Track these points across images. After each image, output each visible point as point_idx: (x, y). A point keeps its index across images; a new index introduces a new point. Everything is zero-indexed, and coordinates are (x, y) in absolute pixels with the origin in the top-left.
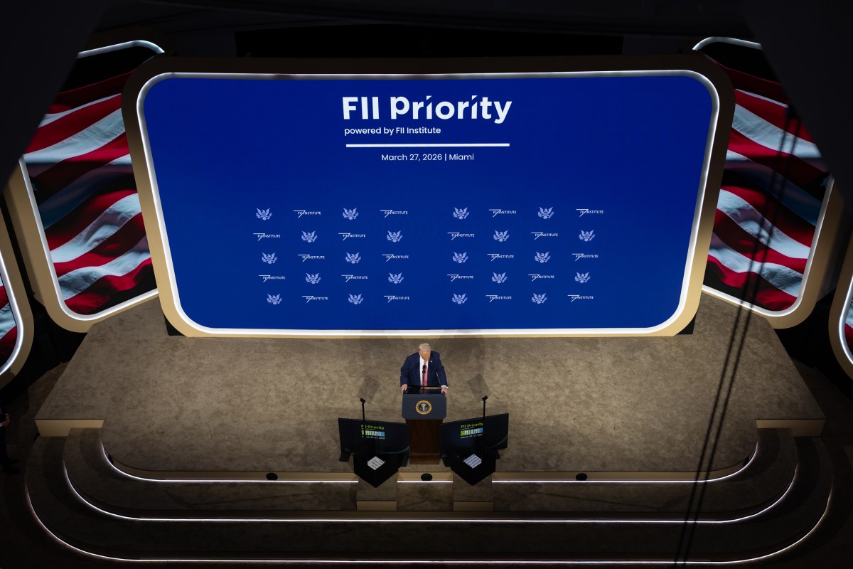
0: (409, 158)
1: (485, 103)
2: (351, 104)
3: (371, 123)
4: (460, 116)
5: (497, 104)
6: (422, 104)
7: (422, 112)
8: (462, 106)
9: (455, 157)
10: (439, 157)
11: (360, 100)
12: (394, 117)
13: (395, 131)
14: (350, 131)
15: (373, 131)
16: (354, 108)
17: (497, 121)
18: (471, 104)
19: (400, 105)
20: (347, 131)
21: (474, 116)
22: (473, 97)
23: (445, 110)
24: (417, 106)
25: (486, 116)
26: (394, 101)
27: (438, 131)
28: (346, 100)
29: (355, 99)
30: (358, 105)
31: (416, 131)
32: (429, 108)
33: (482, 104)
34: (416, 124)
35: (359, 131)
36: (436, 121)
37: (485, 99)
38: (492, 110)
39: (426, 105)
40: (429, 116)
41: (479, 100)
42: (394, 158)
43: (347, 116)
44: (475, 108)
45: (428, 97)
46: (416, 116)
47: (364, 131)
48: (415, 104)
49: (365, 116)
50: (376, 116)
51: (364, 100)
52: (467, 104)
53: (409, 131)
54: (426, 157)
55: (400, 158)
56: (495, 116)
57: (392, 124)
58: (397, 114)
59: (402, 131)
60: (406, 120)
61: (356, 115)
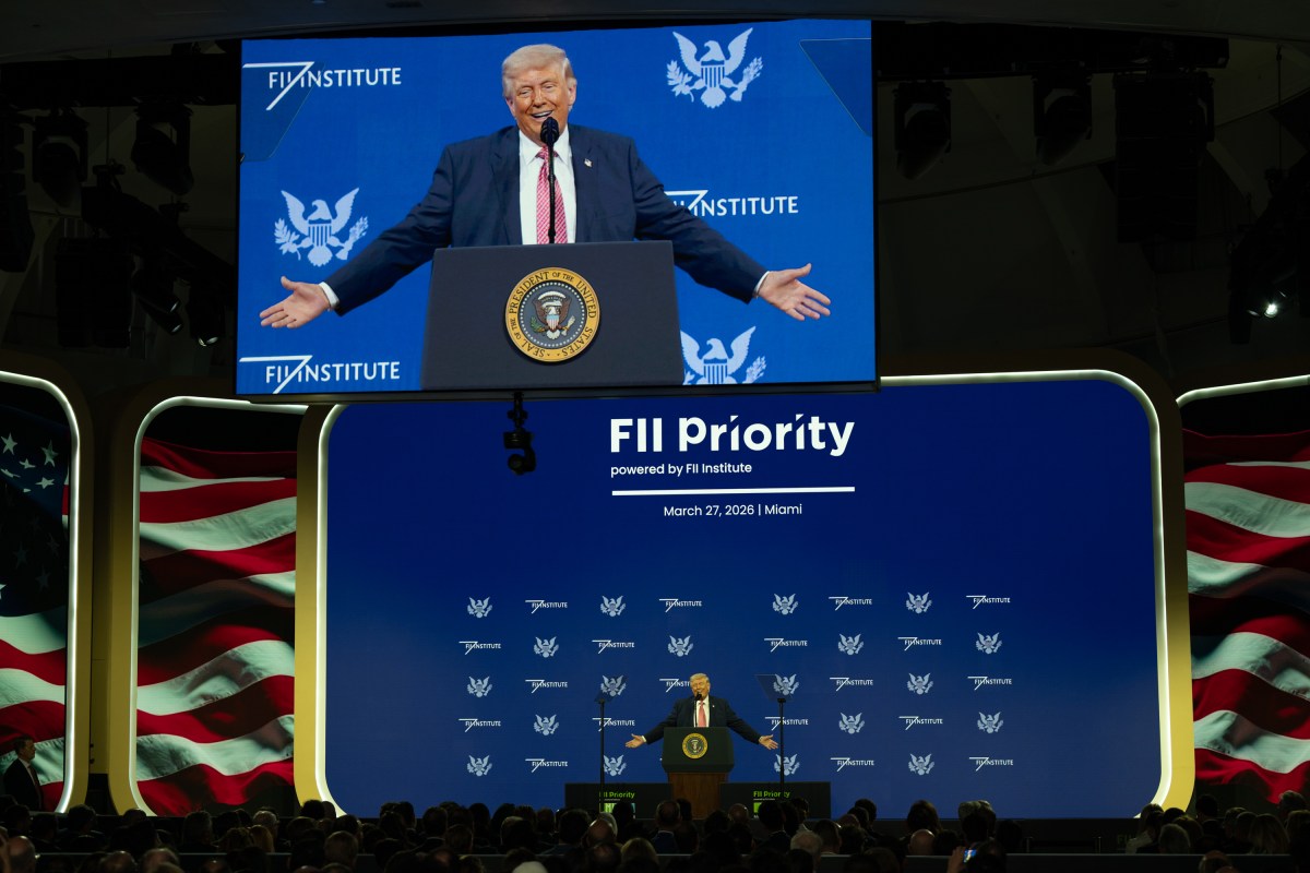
0: (705, 511)
1: (816, 425)
2: (623, 429)
3: (650, 457)
4: (780, 445)
5: (833, 427)
6: (724, 428)
7: (725, 439)
8: (782, 430)
9: (774, 510)
10: (749, 509)
11: (635, 423)
12: (683, 448)
13: (685, 469)
14: (619, 471)
15: (653, 470)
16: (626, 435)
17: (834, 453)
18: (795, 427)
19: (693, 431)
20: (615, 471)
21: (800, 445)
22: (798, 416)
23: (758, 437)
24: (717, 431)
25: (818, 445)
26: (684, 423)
27: (748, 468)
28: (616, 424)
29: (628, 422)
30: (633, 430)
31: (716, 469)
32: (735, 433)
33: (811, 426)
34: (715, 458)
35: (632, 471)
36: (744, 454)
37: (815, 419)
38: (826, 435)
39: (730, 429)
40: (735, 446)
41: (806, 421)
42: (682, 512)
43: (615, 448)
44: (800, 432)
45: (733, 418)
46: (715, 446)
47: (640, 470)
48: (714, 428)
49: (642, 447)
50: (658, 447)
51: (642, 423)
52: (789, 427)
53: (705, 468)
54: (731, 510)
55: (691, 512)
56: (831, 444)
57: (681, 459)
58: (689, 444)
59: (695, 469)
60: (700, 452)
61: (629, 445)
